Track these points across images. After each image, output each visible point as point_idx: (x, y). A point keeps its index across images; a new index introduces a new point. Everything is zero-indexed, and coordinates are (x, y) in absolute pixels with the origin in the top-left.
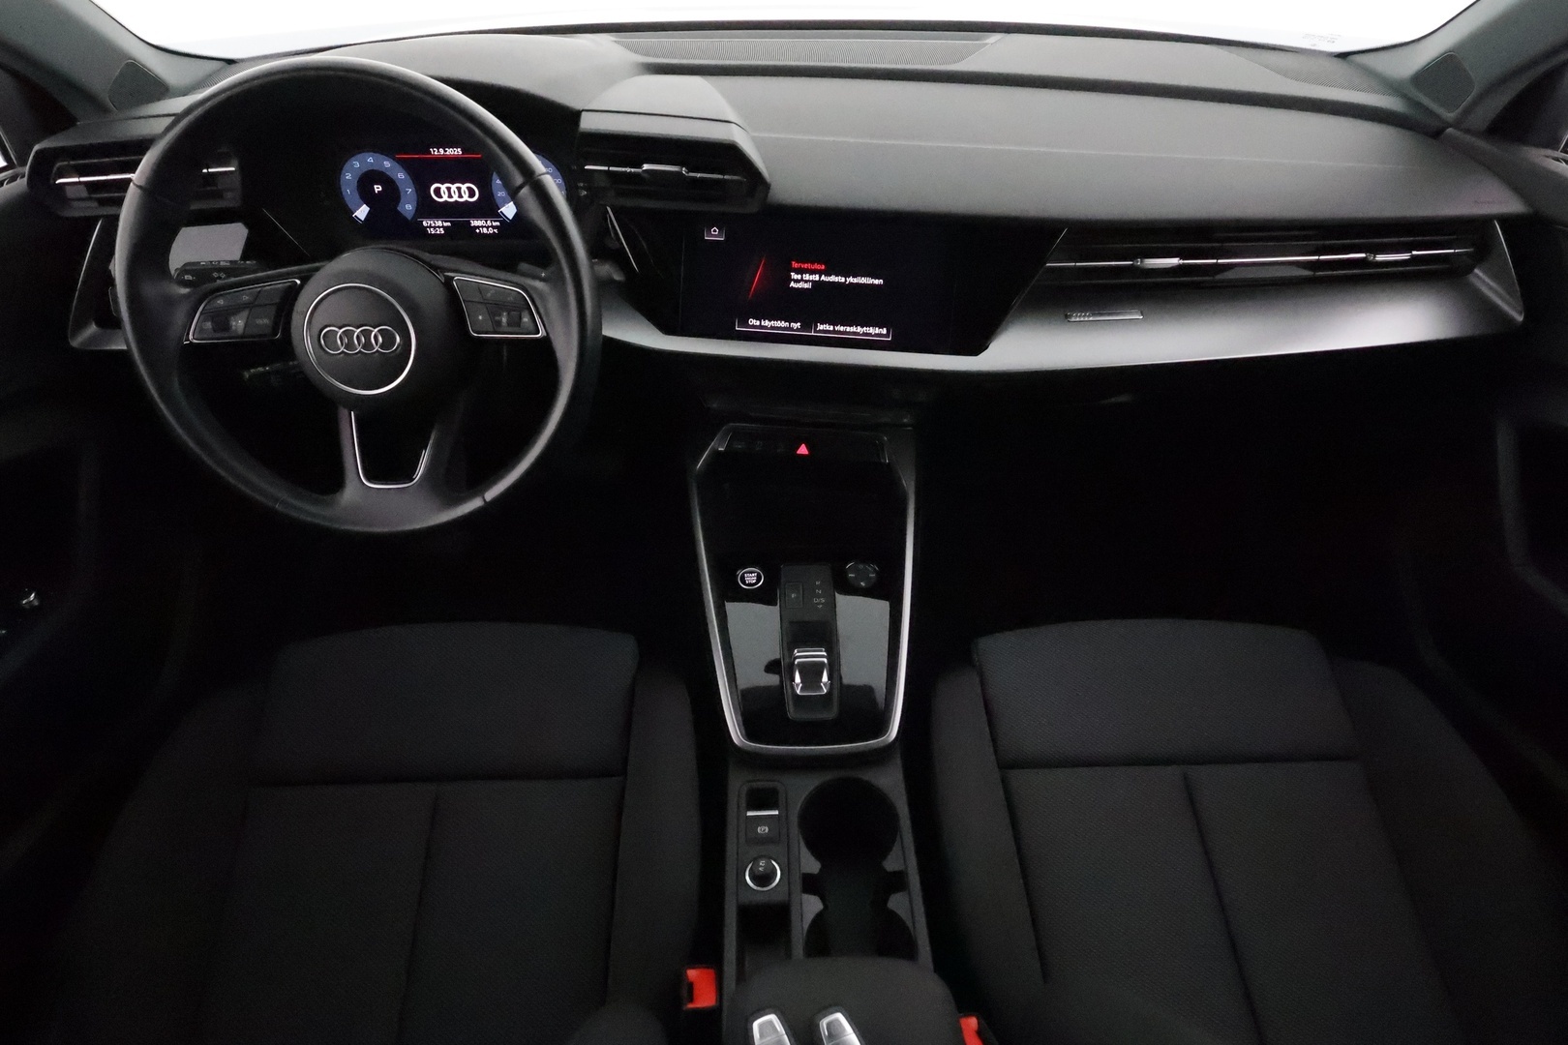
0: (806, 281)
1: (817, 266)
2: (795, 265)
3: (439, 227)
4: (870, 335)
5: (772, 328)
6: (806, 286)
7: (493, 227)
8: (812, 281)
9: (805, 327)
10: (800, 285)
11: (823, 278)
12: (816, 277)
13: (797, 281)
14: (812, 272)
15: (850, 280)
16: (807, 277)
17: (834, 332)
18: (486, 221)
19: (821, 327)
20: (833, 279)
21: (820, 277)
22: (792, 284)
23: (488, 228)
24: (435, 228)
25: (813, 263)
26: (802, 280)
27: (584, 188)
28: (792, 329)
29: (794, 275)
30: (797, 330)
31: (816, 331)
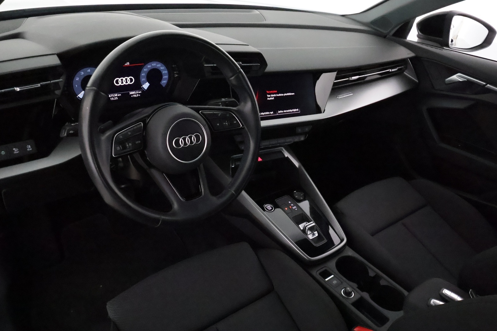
0: (272, 97)
1: (274, 92)
2: (268, 92)
3: (116, 97)
4: (294, 112)
5: (265, 115)
6: (273, 98)
7: (139, 94)
8: (274, 97)
9: (275, 113)
10: (271, 99)
12: (275, 95)
14: (273, 94)
15: (285, 94)
16: (272, 96)
17: (284, 113)
18: (136, 92)
19: (279, 112)
20: (280, 95)
21: (276, 95)
22: (268, 99)
23: (136, 94)
24: (114, 97)
27: (177, 74)
28: (271, 114)
29: (268, 96)
30: (273, 114)
31: (278, 114)
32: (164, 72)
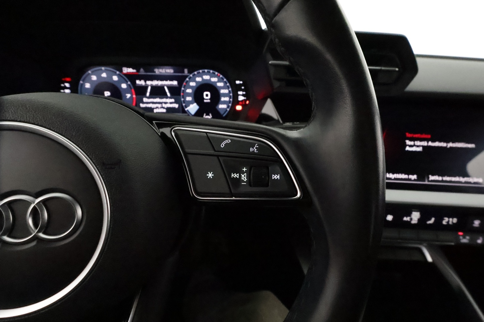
0: (418, 146)
1: (424, 136)
2: (408, 135)
4: (470, 183)
5: (395, 179)
6: (420, 149)
8: (422, 146)
9: (421, 178)
10: (414, 149)
11: (430, 144)
12: (425, 143)
13: (411, 146)
14: (421, 140)
15: (451, 145)
16: (418, 143)
17: (442, 181)
19: (432, 178)
20: (437, 144)
21: (428, 143)
22: (408, 148)
25: (421, 134)
26: (414, 145)
27: (243, 95)
28: (410, 180)
29: (408, 142)
30: (415, 180)
31: (429, 181)
32: (222, 91)
